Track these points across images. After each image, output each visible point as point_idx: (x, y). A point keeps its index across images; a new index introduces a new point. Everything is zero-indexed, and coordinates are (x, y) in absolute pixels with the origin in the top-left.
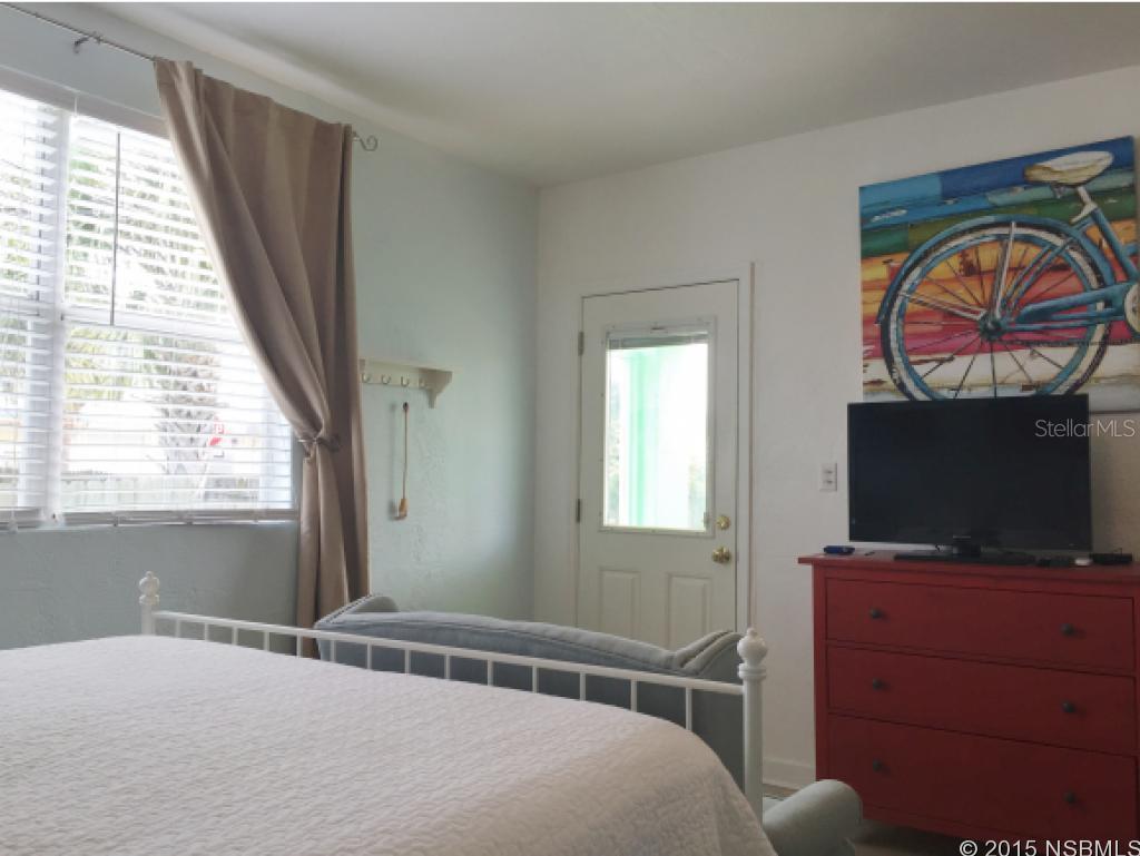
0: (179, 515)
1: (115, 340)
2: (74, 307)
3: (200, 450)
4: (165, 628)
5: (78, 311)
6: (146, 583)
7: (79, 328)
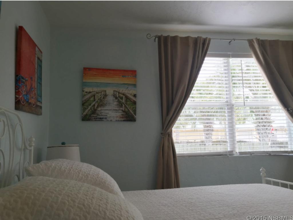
0: (267, 152)
1: (243, 109)
2: (236, 103)
3: (268, 135)
4: (268, 182)
5: (236, 104)
6: (262, 170)
7: (237, 107)
